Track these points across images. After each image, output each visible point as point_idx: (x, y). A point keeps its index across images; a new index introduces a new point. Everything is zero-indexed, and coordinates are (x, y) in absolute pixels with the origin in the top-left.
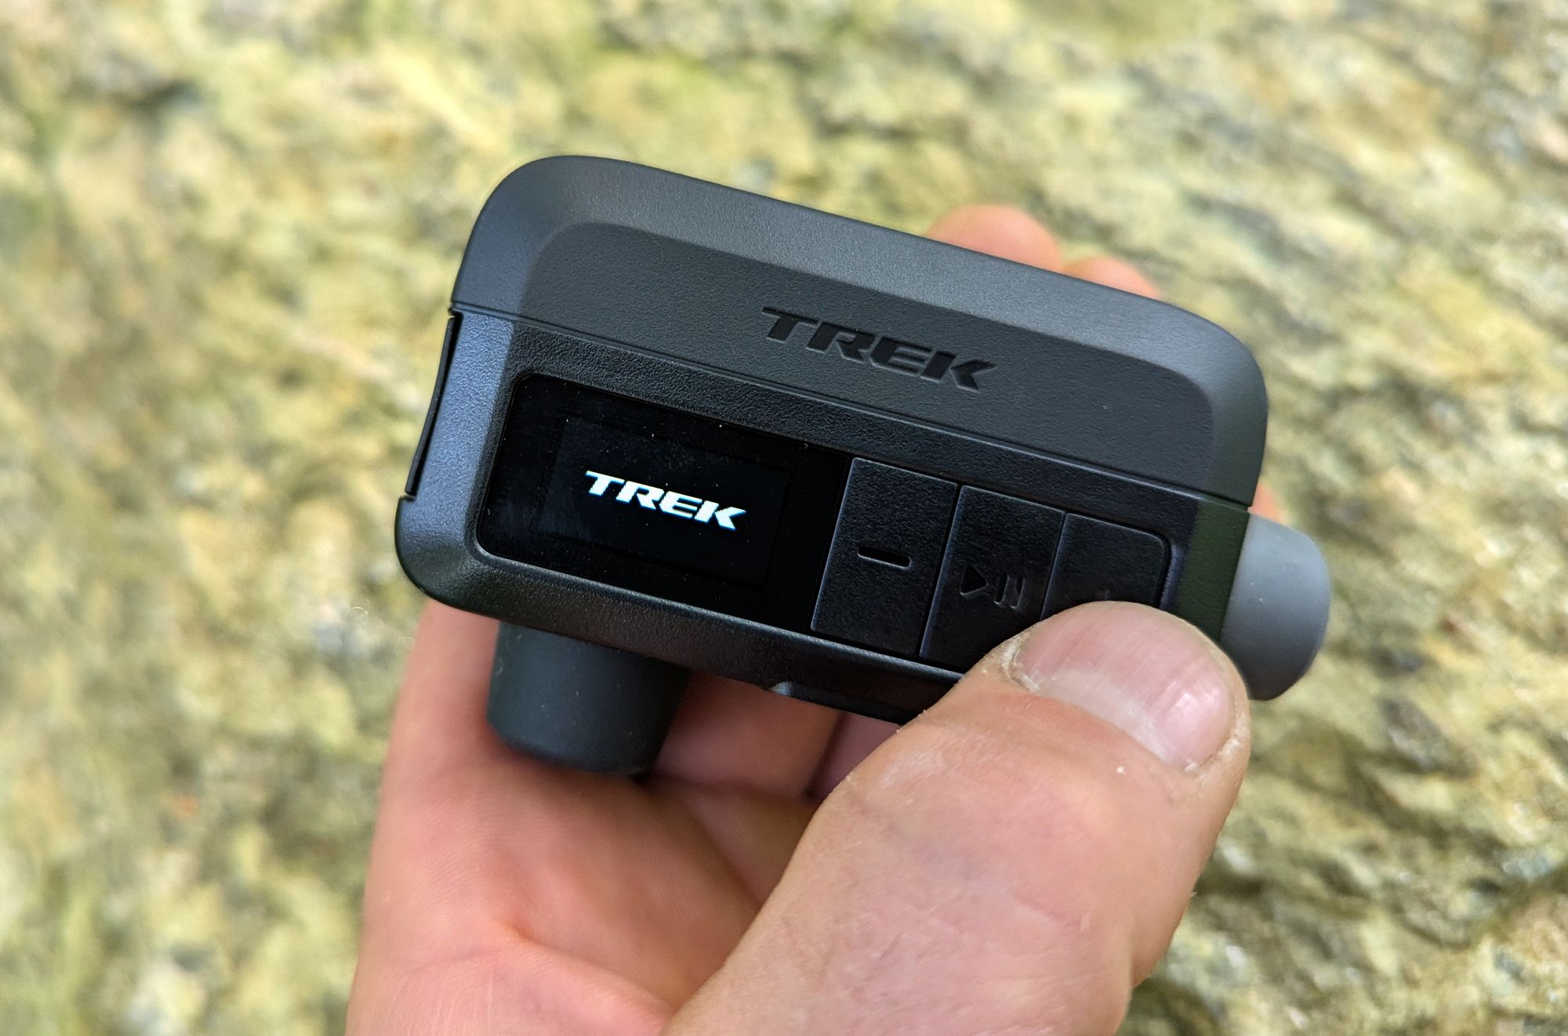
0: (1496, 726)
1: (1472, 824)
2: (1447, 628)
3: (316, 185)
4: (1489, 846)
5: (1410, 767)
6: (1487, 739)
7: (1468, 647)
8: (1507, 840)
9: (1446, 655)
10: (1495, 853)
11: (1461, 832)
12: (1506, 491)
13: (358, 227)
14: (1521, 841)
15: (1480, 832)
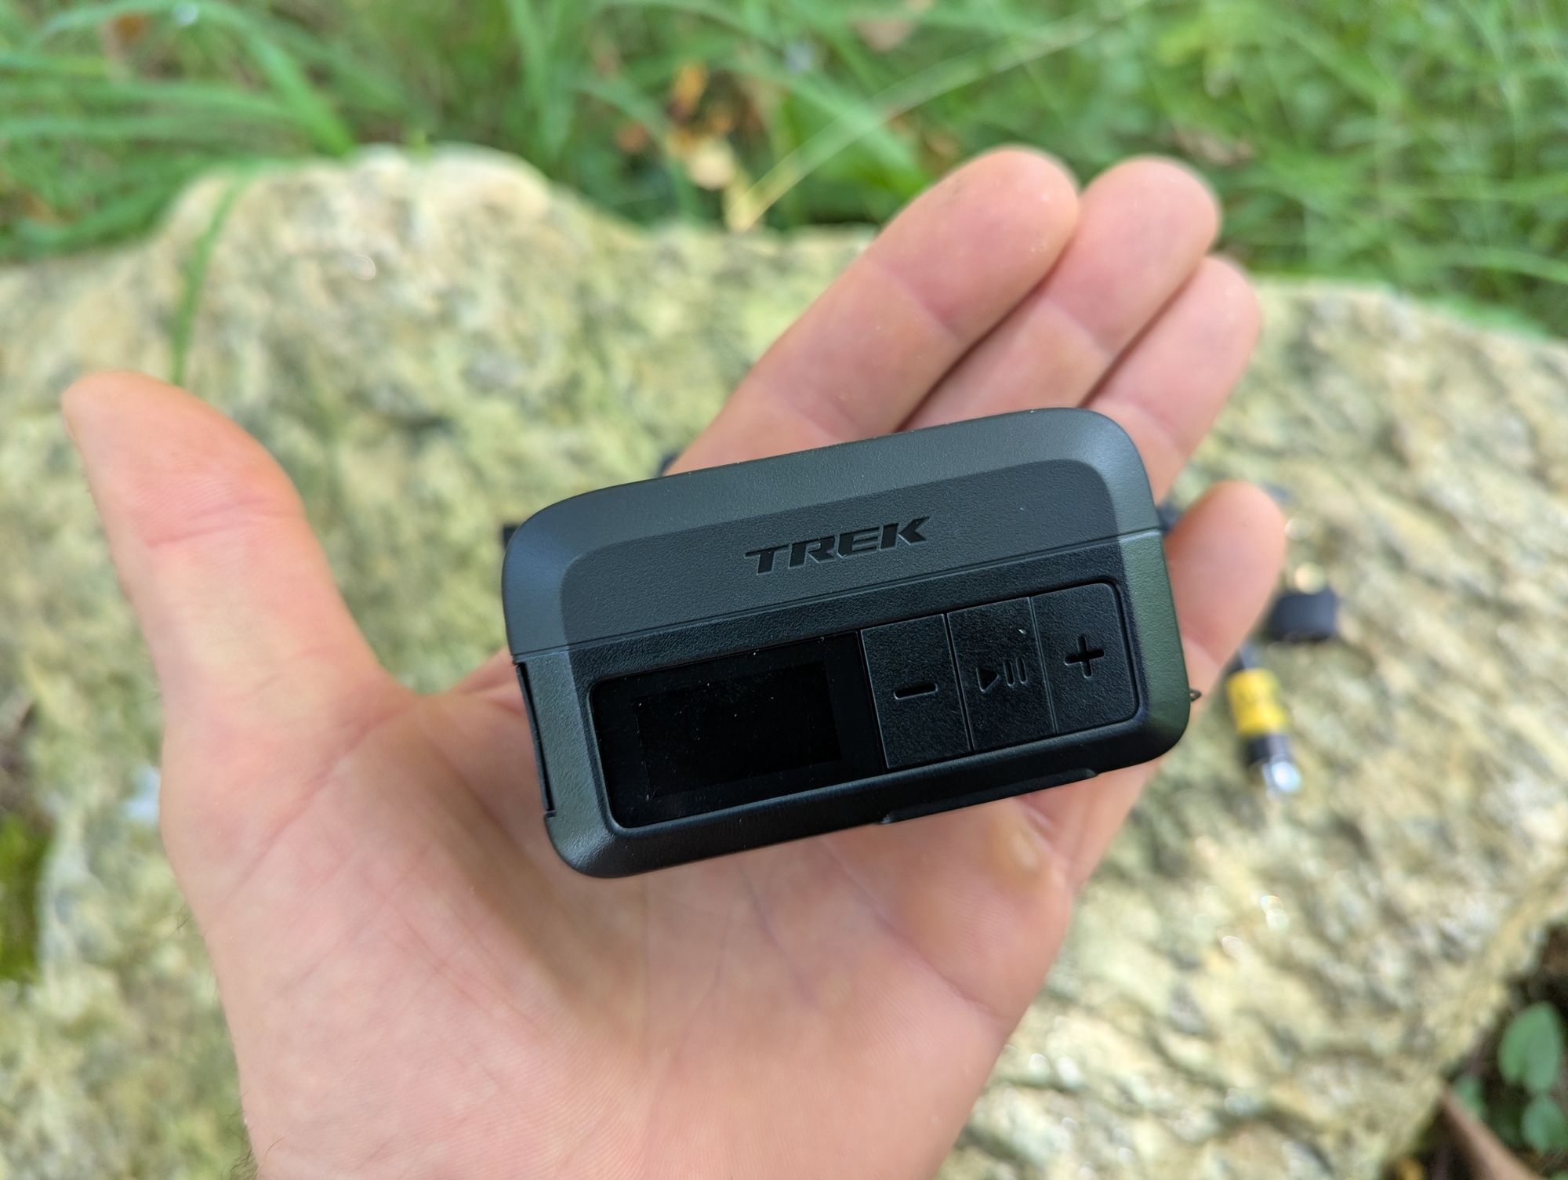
2: (1218, 945)
4: (1220, 1088)
7: (1228, 958)
9: (1214, 963)
10: (1223, 1093)
14: (1238, 1087)
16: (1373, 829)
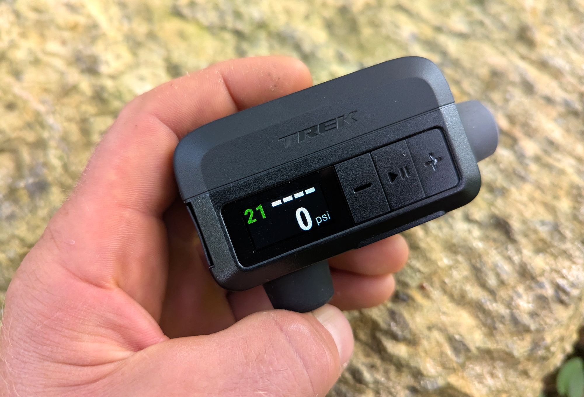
0: (430, 328)
1: (413, 364)
2: (422, 288)
3: (43, 36)
4: (417, 374)
5: (395, 337)
6: (426, 332)
7: (427, 296)
8: (425, 373)
9: (418, 297)
10: (419, 377)
11: (408, 366)
12: (455, 241)
13: (54, 55)
14: (430, 374)
15: (416, 368)
16: (516, 225)
